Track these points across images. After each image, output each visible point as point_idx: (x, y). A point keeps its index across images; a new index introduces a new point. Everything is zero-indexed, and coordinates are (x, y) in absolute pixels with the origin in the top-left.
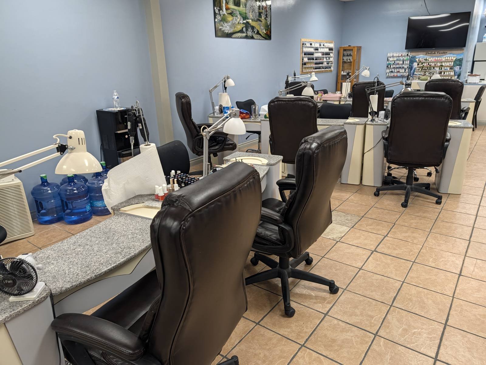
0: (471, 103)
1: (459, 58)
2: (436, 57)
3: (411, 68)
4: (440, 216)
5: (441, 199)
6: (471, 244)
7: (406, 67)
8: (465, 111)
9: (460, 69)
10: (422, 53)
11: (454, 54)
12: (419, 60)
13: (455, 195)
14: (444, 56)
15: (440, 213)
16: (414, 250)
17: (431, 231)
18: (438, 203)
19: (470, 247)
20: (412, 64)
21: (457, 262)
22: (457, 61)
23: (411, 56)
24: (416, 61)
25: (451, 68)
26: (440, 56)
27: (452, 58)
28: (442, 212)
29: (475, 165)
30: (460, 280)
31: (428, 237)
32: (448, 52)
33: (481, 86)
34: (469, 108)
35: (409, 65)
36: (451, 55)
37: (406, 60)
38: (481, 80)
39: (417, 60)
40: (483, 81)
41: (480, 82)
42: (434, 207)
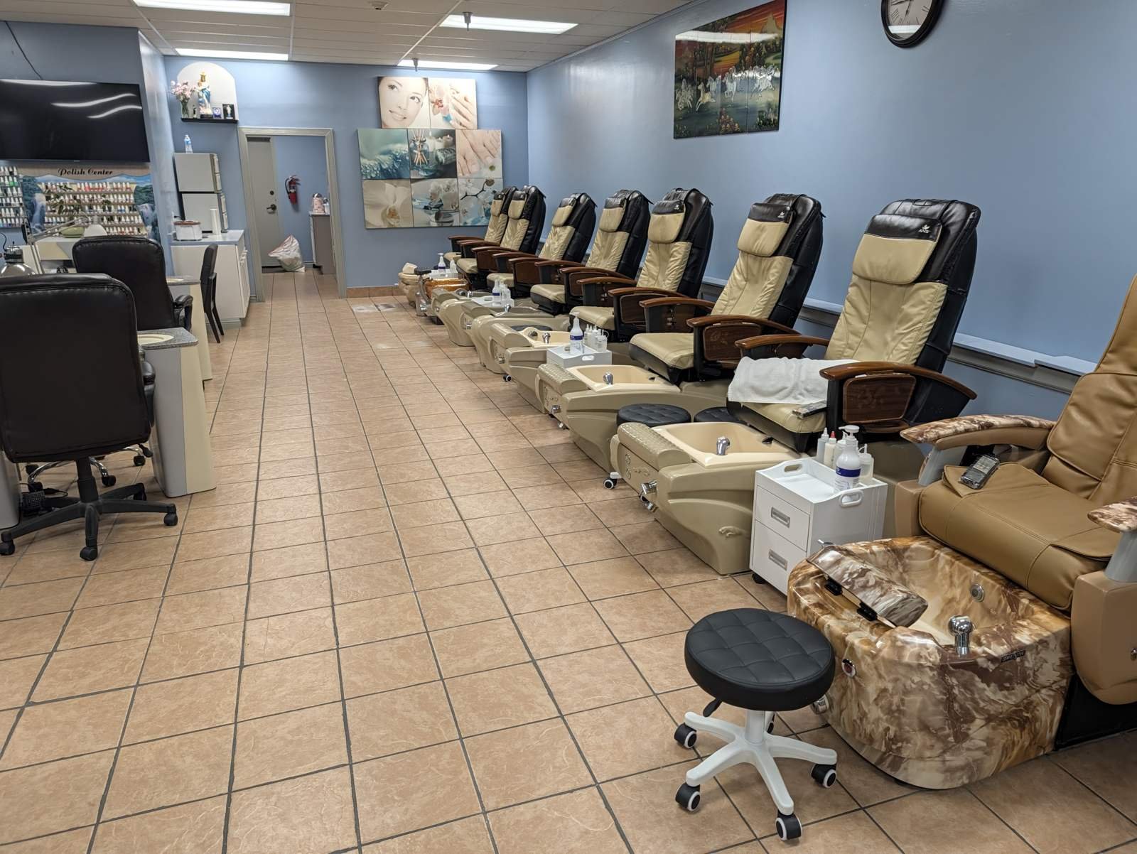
0: (192, 287)
1: (144, 186)
2: (89, 181)
3: (31, 207)
4: (179, 552)
5: (175, 513)
6: (252, 589)
7: (16, 203)
8: (182, 304)
9: (153, 209)
10: (49, 171)
11: (129, 177)
12: (47, 187)
13: (205, 494)
14: (109, 181)
15: (178, 545)
16: (133, 655)
17: (167, 594)
18: (171, 522)
19: (252, 598)
20: (32, 196)
21: (232, 640)
22: (140, 192)
23: (21, 176)
24: (40, 190)
25: (133, 208)
26: (98, 180)
27: (128, 185)
28: (181, 542)
29: (234, 417)
30: (244, 679)
31: (159, 612)
32: (115, 171)
33: (207, 246)
34: (190, 298)
35: (25, 200)
36: (124, 179)
37: (11, 188)
38: (203, 232)
39: (42, 186)
40: (209, 235)
41: (203, 237)
42: (164, 534)
